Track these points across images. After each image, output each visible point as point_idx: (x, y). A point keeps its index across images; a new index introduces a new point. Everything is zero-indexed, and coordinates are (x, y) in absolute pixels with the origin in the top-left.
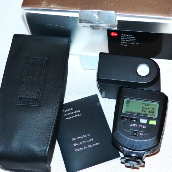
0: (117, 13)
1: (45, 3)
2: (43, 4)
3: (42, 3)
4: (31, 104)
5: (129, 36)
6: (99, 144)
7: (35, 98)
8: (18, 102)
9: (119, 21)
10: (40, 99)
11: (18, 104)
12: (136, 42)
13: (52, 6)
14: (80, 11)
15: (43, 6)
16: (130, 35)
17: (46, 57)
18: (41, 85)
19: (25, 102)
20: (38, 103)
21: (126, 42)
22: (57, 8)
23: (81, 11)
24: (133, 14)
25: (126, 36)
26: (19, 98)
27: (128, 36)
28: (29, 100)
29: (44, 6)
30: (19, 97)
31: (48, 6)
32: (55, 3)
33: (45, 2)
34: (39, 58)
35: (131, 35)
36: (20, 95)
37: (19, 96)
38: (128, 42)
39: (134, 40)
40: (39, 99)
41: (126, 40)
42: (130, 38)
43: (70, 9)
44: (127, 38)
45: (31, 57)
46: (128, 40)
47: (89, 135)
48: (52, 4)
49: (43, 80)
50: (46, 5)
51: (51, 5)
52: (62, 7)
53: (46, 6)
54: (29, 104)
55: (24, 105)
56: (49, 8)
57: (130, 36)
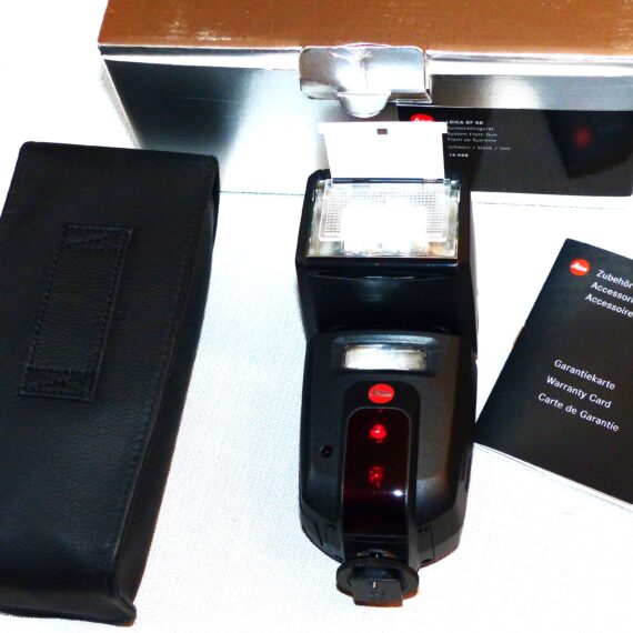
0: (428, 52)
1: (179, 28)
2: (173, 31)
3: (168, 29)
4: (67, 394)
5: (474, 125)
6: (615, 428)
7: (82, 371)
8: (23, 385)
9: (437, 79)
10: (97, 377)
11: (22, 392)
12: (500, 143)
13: (204, 35)
14: (300, 48)
15: (171, 37)
16: (477, 123)
17: (129, 228)
18: (104, 325)
19: (47, 385)
20: (90, 388)
21: (467, 144)
22: (221, 43)
23: (305, 51)
24: (485, 51)
25: (465, 125)
26: (26, 372)
27: (470, 126)
28: (60, 380)
29: (176, 38)
30: (29, 368)
31: (188, 36)
32: (212, 27)
33: (177, 23)
34: (104, 229)
35: (481, 123)
36: (31, 362)
37: (27, 365)
38: (472, 144)
39: (493, 138)
40: (93, 374)
41: (463, 137)
42: (478, 132)
43: (267, 45)
44: (468, 132)
45: (76, 227)
46: (473, 137)
47: (612, 386)
48: (201, 30)
49: (112, 309)
50: (181, 35)
51: (202, 33)
52: (240, 39)
53: (183, 38)
54: (60, 393)
55: (44, 397)
56: (193, 44)
57: (479, 126)
